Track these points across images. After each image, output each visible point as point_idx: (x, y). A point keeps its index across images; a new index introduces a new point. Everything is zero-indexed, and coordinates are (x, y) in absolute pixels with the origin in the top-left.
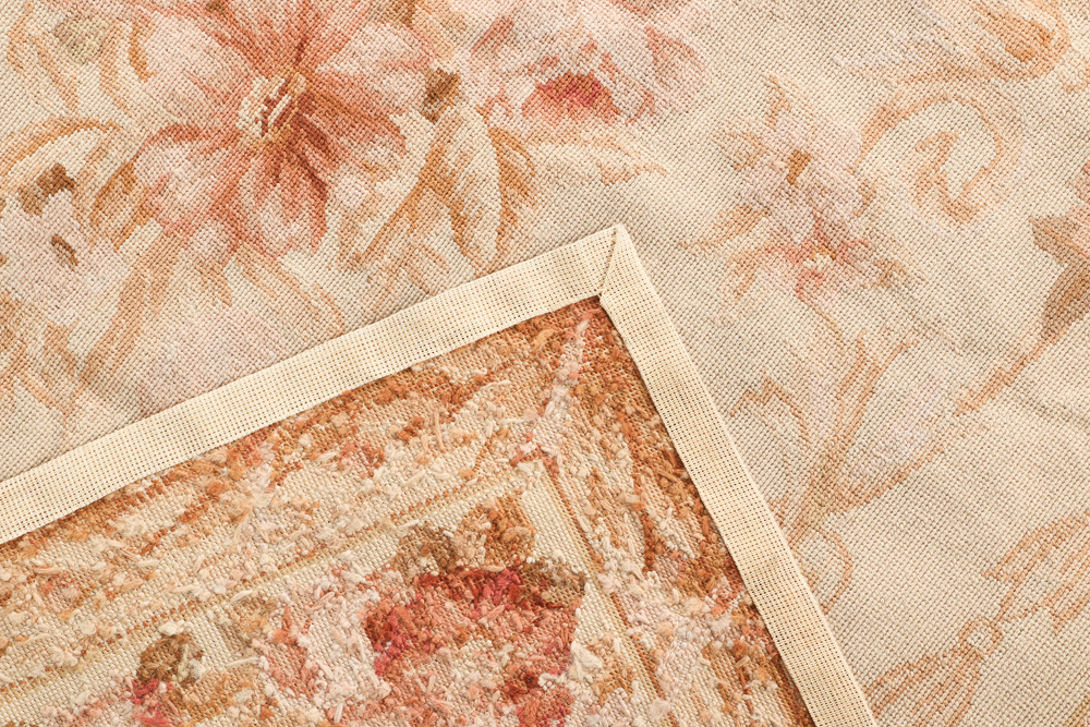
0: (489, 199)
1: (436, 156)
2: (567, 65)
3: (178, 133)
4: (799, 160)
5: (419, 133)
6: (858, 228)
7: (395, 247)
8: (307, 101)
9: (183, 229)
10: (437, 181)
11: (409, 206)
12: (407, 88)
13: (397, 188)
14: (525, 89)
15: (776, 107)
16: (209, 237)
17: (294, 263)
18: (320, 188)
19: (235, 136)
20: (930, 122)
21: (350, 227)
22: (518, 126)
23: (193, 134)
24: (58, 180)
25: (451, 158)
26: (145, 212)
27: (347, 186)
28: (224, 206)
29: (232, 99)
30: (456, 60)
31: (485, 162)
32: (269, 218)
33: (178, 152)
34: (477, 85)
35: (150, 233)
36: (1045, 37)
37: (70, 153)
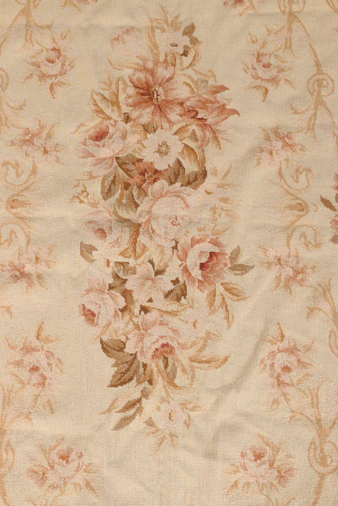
0: (102, 105)
1: (119, 107)
2: (106, 140)
3: (171, 78)
4: (46, 152)
5: (125, 109)
6: (25, 148)
7: (114, 87)
8: (151, 99)
9: (156, 63)
10: (115, 103)
11: (117, 96)
12: (134, 114)
13: (122, 97)
14: (111, 130)
15: (58, 160)
16: (150, 65)
17: (130, 71)
18: (136, 87)
19: (160, 85)
20: (24, 177)
21: (125, 84)
22: (107, 122)
23: (168, 80)
24: (185, 54)
25: (115, 108)
26: (165, 61)
27: (131, 91)
28: (152, 72)
29: (166, 92)
30: (128, 126)
31: (108, 112)
32: (142, 76)
33: (168, 76)
34: (121, 124)
35: (162, 59)
36: (12, 207)
37: (187, 60)
